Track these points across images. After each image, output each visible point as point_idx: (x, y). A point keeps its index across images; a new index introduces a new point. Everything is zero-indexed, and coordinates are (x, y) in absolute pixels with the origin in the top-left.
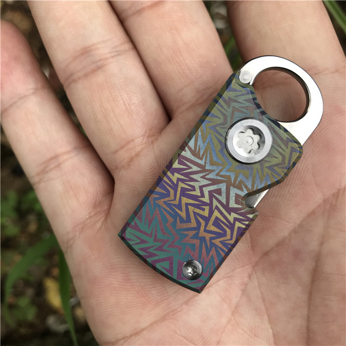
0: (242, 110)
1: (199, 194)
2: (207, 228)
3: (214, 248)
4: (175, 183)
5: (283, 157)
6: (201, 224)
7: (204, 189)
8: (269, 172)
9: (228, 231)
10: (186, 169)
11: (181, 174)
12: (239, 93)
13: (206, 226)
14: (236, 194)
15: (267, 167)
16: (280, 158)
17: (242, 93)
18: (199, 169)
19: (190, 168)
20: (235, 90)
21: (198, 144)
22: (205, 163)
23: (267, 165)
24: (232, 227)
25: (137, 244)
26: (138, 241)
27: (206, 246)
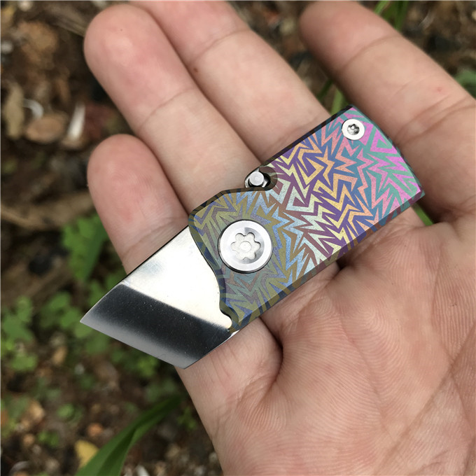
0: (241, 284)
1: (320, 207)
2: (323, 167)
3: (323, 144)
4: (343, 229)
5: (213, 217)
6: (328, 175)
7: (312, 211)
8: (234, 205)
9: (300, 157)
10: (326, 240)
11: (333, 236)
12: (239, 304)
13: (323, 171)
14: (279, 194)
15: (235, 211)
16: (217, 217)
17: (235, 303)
18: (311, 235)
19: (321, 239)
20: (243, 309)
21: (303, 263)
22: (302, 239)
24: (295, 161)
27: (330, 149)
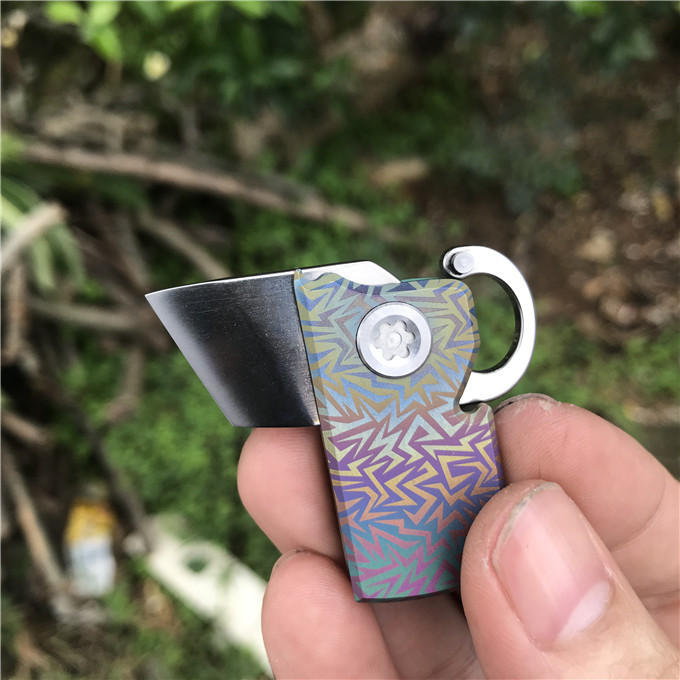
0: (349, 313)
1: (403, 459)
2: (451, 488)
4: (360, 475)
5: (452, 317)
6: (438, 490)
7: (400, 447)
8: (454, 350)
9: (478, 465)
10: (356, 447)
11: (357, 459)
12: (326, 299)
13: (446, 486)
14: (443, 414)
15: (446, 348)
16: (449, 321)
17: (329, 295)
18: (371, 431)
19: (359, 440)
20: (318, 300)
21: (341, 405)
22: (371, 416)
23: (443, 345)
24: (477, 456)
25: (389, 589)
26: (388, 585)
